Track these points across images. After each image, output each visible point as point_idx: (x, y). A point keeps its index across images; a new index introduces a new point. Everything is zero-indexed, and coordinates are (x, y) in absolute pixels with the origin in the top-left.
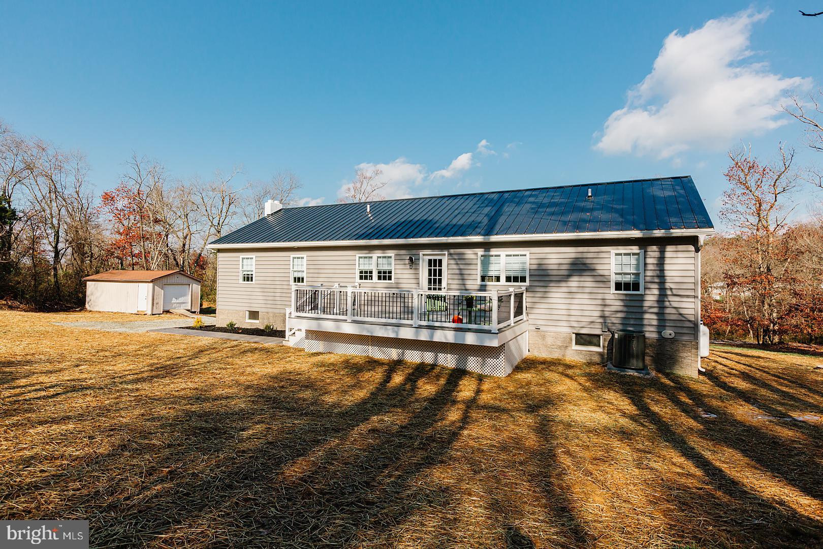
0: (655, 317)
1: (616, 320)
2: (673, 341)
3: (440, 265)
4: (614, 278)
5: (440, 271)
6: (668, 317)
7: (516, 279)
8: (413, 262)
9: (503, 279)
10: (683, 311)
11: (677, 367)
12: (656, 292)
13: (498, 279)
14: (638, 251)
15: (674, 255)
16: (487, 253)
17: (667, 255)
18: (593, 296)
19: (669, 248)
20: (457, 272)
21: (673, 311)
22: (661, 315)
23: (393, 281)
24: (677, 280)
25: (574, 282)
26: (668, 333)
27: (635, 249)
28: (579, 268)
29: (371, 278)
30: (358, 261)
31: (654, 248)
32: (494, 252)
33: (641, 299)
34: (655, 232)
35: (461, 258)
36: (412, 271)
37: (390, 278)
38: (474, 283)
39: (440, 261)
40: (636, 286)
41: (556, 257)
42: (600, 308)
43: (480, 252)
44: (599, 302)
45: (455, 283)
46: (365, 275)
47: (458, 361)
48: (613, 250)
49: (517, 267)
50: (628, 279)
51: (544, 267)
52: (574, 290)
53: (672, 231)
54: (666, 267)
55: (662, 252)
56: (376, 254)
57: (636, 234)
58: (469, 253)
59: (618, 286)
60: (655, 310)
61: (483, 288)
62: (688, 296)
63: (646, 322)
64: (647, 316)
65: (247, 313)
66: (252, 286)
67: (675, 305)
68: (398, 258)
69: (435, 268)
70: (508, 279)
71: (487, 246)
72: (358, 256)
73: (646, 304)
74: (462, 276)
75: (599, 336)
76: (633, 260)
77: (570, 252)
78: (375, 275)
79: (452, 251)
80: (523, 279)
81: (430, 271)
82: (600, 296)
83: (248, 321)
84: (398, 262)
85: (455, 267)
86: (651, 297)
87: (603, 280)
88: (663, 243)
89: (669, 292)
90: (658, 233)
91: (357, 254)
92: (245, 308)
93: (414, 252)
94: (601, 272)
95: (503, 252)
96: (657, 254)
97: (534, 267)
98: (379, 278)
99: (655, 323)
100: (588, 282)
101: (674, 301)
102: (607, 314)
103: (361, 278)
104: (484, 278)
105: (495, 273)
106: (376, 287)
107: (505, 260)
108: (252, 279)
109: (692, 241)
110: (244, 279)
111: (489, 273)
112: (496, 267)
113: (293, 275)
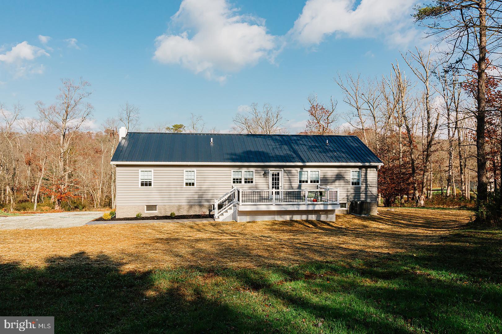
0: (364, 195)
1: (351, 197)
2: (370, 203)
3: (278, 175)
4: (351, 181)
5: (278, 178)
6: (368, 195)
7: (314, 182)
8: (265, 174)
9: (309, 181)
10: (372, 192)
11: (371, 212)
12: (365, 185)
13: (307, 182)
14: (359, 170)
15: (370, 172)
16: (302, 170)
17: (368, 172)
18: (344, 188)
19: (369, 169)
20: (288, 179)
21: (370, 192)
22: (366, 194)
23: (254, 183)
24: (371, 181)
25: (337, 183)
26: (369, 200)
27: (357, 169)
28: (339, 177)
29: (240, 182)
30: (232, 173)
31: (364, 169)
32: (305, 169)
33: (360, 188)
34: (366, 163)
35: (289, 173)
36: (264, 179)
37: (252, 182)
38: (296, 184)
39: (278, 173)
40: (358, 184)
41: (331, 173)
42: (346, 192)
43: (299, 169)
44: (346, 190)
45: (287, 185)
46: (237, 181)
47: (317, 217)
48: (351, 170)
49: (314, 176)
50: (355, 181)
51: (326, 176)
52: (337, 186)
53: (371, 163)
54: (368, 176)
55: (366, 171)
56: (244, 170)
57: (360, 164)
58: (294, 170)
59: (353, 184)
60: (364, 192)
61: (300, 187)
62: (374, 187)
63: (361, 197)
64: (361, 195)
65: (146, 206)
66: (151, 189)
67: (370, 190)
68: (257, 172)
69: (276, 177)
70: (311, 182)
71: (301, 167)
72: (232, 170)
73: (362, 190)
74: (290, 181)
75: (345, 204)
76: (357, 174)
77: (336, 171)
78: (243, 181)
79: (285, 169)
80: (318, 182)
81: (273, 178)
82: (346, 188)
83: (146, 212)
84: (257, 174)
85: (286, 176)
86: (363, 187)
87: (347, 182)
88: (367, 167)
89: (368, 186)
91: (233, 170)
92: (145, 204)
93: (265, 169)
94: (347, 179)
95: (309, 170)
96: (365, 172)
97: (322, 176)
98: (246, 182)
99: (364, 197)
100: (342, 183)
101: (370, 189)
102: (349, 195)
103: (234, 182)
104: (300, 182)
105: (305, 179)
106: (244, 187)
107: (310, 174)
108: (150, 185)
109: (376, 167)
110: (142, 185)
111: (303, 179)
112: (306, 176)
113: (185, 181)
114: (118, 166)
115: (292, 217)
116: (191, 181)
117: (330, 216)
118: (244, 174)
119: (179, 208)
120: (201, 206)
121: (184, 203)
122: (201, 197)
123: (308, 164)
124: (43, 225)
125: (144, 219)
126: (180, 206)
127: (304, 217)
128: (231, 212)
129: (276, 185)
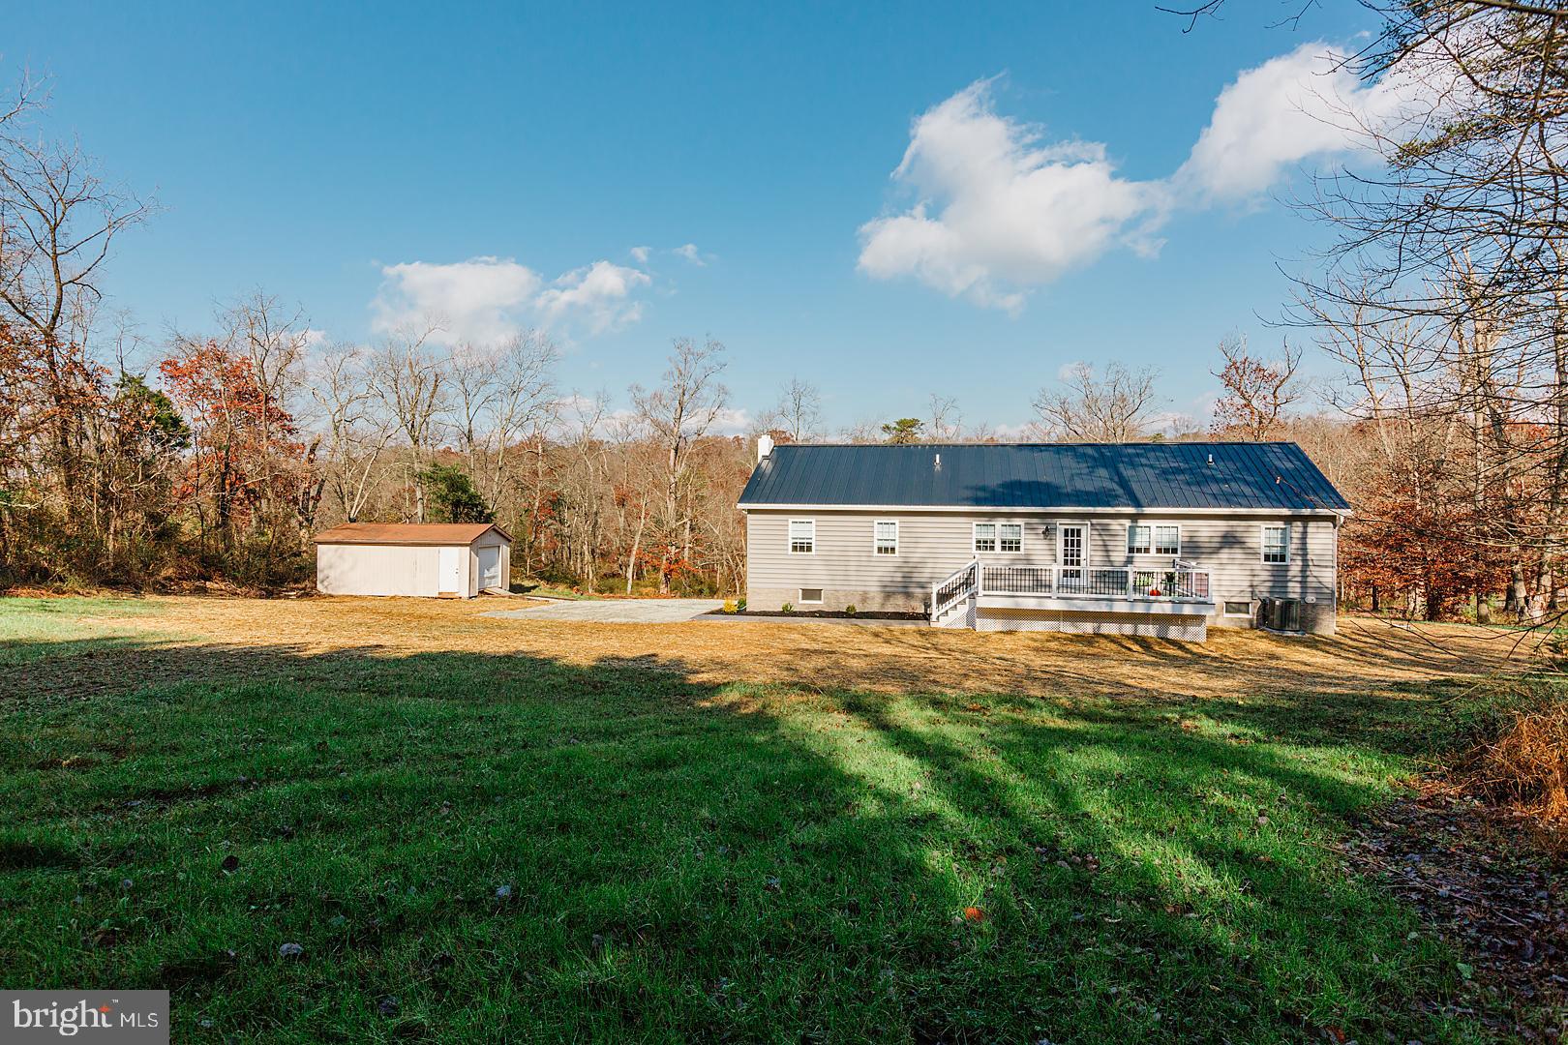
0: (1298, 585)
1: (1264, 591)
2: (1314, 606)
3: (1079, 535)
4: (1263, 551)
5: (1079, 541)
6: (1309, 585)
7: (1167, 551)
8: (1048, 533)
9: (1153, 550)
10: (1321, 579)
11: (1317, 628)
12: (1300, 563)
13: (1147, 550)
14: (1284, 527)
15: (1315, 530)
16: (1134, 524)
17: (1309, 530)
18: (1243, 567)
19: (1311, 524)
20: (1101, 543)
21: (1315, 580)
22: (1303, 583)
23: (1022, 551)
24: (1317, 552)
25: (1225, 554)
26: (1311, 598)
27: (1280, 524)
28: (1230, 541)
29: (992, 548)
30: (974, 530)
31: (1299, 524)
32: (1142, 523)
33: (1286, 569)
34: (1304, 510)
35: (1105, 528)
36: (1047, 542)
37: (1018, 549)
38: (1119, 555)
39: (1079, 531)
40: (1283, 558)
41: (1208, 531)
42: (1250, 578)
43: (1127, 523)
44: (1248, 573)
45: (1098, 557)
46: (985, 545)
47: (1159, 631)
48: (1263, 525)
49: (1166, 539)
50: (1275, 551)
51: (1195, 539)
52: (1225, 561)
53: (1317, 510)
54: (1308, 541)
55: (1305, 527)
56: (999, 522)
57: (1285, 512)
58: (1115, 525)
59: (1267, 558)
60: (1299, 579)
61: (1129, 561)
62: (1326, 567)
63: (1289, 590)
64: (1290, 584)
65: (801, 591)
66: (811, 558)
67: (1315, 574)
68: (1029, 527)
69: (1072, 538)
70: (1159, 550)
71: (1134, 517)
72: (975, 523)
73: (1290, 573)
74: (1106, 549)
75: (1248, 604)
76: (1278, 534)
77: (1222, 526)
78: (998, 545)
79: (1094, 521)
80: (1175, 551)
81: (1066, 541)
82: (1249, 567)
83: (801, 602)
84: (1029, 531)
85: (1097, 538)
86: (1295, 569)
87: (1252, 553)
88: (1305, 519)
89: (1310, 563)
90: (1307, 512)
91: (975, 521)
92: (798, 587)
93: (1049, 521)
94: (1250, 545)
95: (1153, 523)
96: (1301, 529)
97: (1186, 539)
98: (1004, 548)
99: (1298, 590)
100: (1238, 553)
101: (1314, 571)
102: (1255, 583)
103: (979, 548)
104: (1131, 550)
105: (1144, 545)
106: (999, 559)
107: (1154, 532)
108: (809, 549)
109: (1332, 519)
110: (795, 548)
111: (1137, 545)
112: (1145, 538)
113: (877, 544)
114: (750, 511)
115: (1099, 627)
116: (889, 544)
117: (1192, 629)
118: (999, 530)
119: (864, 599)
120: (908, 595)
121: (874, 589)
122: (907, 577)
123: (1148, 510)
124: (625, 616)
125: (795, 614)
126: (865, 593)
128: (964, 609)
129: (1072, 556)
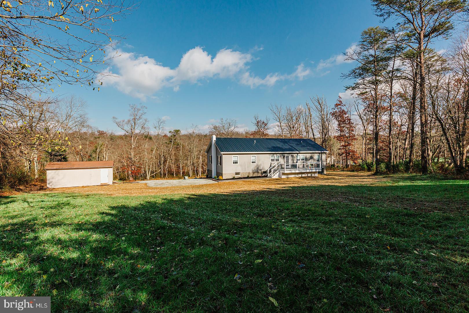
4: (316, 159)
5: (288, 159)
6: (322, 165)
8: (284, 157)
9: (301, 160)
10: (324, 164)
12: (321, 161)
15: (323, 155)
23: (279, 161)
24: (323, 159)
25: (311, 160)
26: (323, 168)
27: (319, 154)
28: (311, 158)
30: (271, 157)
32: (299, 154)
35: (293, 156)
36: (283, 159)
38: (295, 161)
39: (289, 157)
43: (296, 155)
45: (292, 162)
46: (273, 160)
48: (316, 154)
50: (318, 159)
51: (307, 157)
54: (322, 157)
56: (275, 155)
57: (320, 152)
58: (295, 155)
61: (297, 162)
65: (235, 173)
66: (238, 165)
68: (280, 156)
74: (293, 160)
76: (318, 156)
77: (310, 155)
78: (275, 160)
79: (291, 154)
80: (304, 160)
81: (286, 159)
83: (236, 176)
85: (292, 158)
88: (322, 153)
90: (323, 152)
91: (271, 155)
93: (283, 155)
94: (314, 158)
95: (301, 155)
96: (321, 155)
97: (305, 158)
100: (313, 160)
101: (323, 162)
103: (271, 161)
104: (297, 160)
105: (299, 159)
106: (275, 163)
107: (301, 156)
108: (237, 163)
109: (325, 153)
110: (234, 163)
111: (298, 159)
112: (299, 158)
113: (252, 161)
114: (223, 154)
116: (254, 161)
117: (316, 174)
118: (275, 157)
119: (249, 173)
120: (258, 172)
121: (251, 171)
122: (258, 168)
123: (301, 152)
125: (236, 179)
126: (249, 172)
127: (306, 175)
128: (278, 174)
129: (287, 161)
